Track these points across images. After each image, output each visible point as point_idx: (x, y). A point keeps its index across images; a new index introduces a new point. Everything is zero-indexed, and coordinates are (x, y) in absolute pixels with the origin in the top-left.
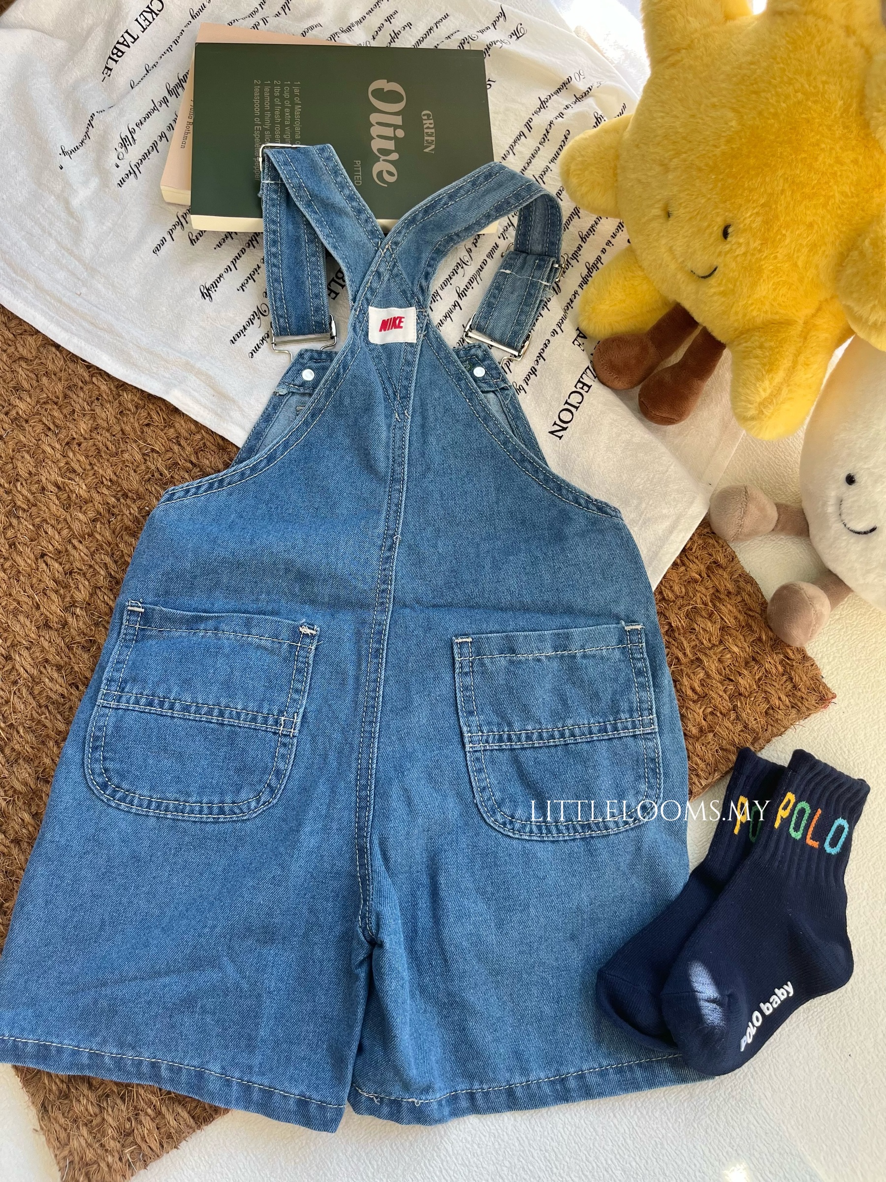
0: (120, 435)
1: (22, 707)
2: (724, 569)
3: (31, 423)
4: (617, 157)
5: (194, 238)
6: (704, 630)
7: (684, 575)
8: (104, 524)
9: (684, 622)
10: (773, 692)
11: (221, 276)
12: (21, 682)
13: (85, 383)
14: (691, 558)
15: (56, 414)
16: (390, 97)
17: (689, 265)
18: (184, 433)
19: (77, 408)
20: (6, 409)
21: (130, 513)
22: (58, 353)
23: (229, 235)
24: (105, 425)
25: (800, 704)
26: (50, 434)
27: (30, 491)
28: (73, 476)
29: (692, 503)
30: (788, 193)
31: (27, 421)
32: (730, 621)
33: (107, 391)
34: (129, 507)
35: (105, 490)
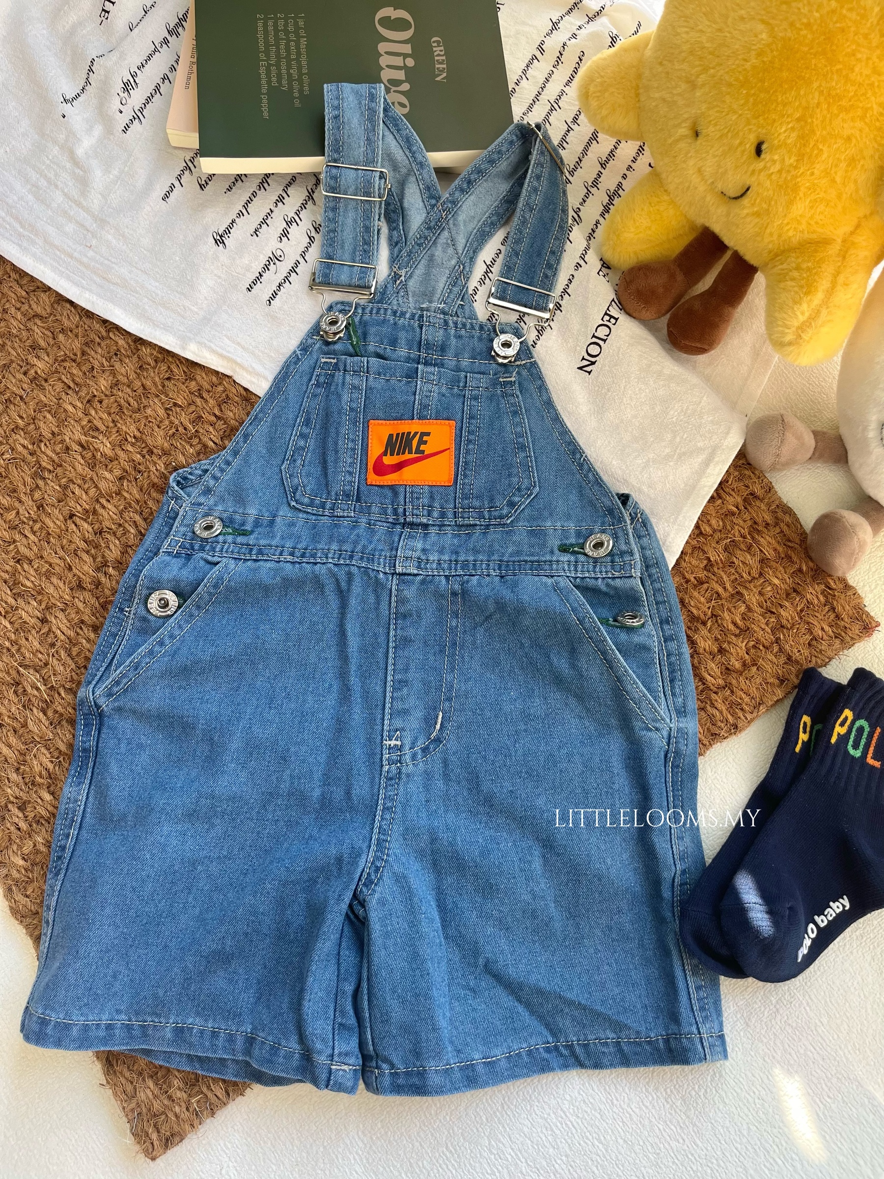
0: (140, 391)
1: (62, 668)
2: (762, 500)
3: (51, 381)
4: (639, 76)
5: (203, 182)
6: (744, 563)
7: (721, 508)
8: (131, 482)
9: (723, 556)
10: (816, 623)
11: (233, 222)
12: (59, 644)
13: (102, 338)
14: (727, 490)
15: (75, 372)
16: (399, 25)
17: (720, 186)
18: (206, 386)
19: (96, 364)
20: (24, 369)
21: (157, 470)
22: (73, 309)
23: (239, 178)
24: (126, 380)
25: (843, 634)
26: (70, 392)
27: (54, 451)
28: (96, 434)
29: (728, 433)
30: (825, 106)
31: (46, 380)
32: (769, 553)
33: (126, 346)
34: (155, 464)
35: (130, 448)
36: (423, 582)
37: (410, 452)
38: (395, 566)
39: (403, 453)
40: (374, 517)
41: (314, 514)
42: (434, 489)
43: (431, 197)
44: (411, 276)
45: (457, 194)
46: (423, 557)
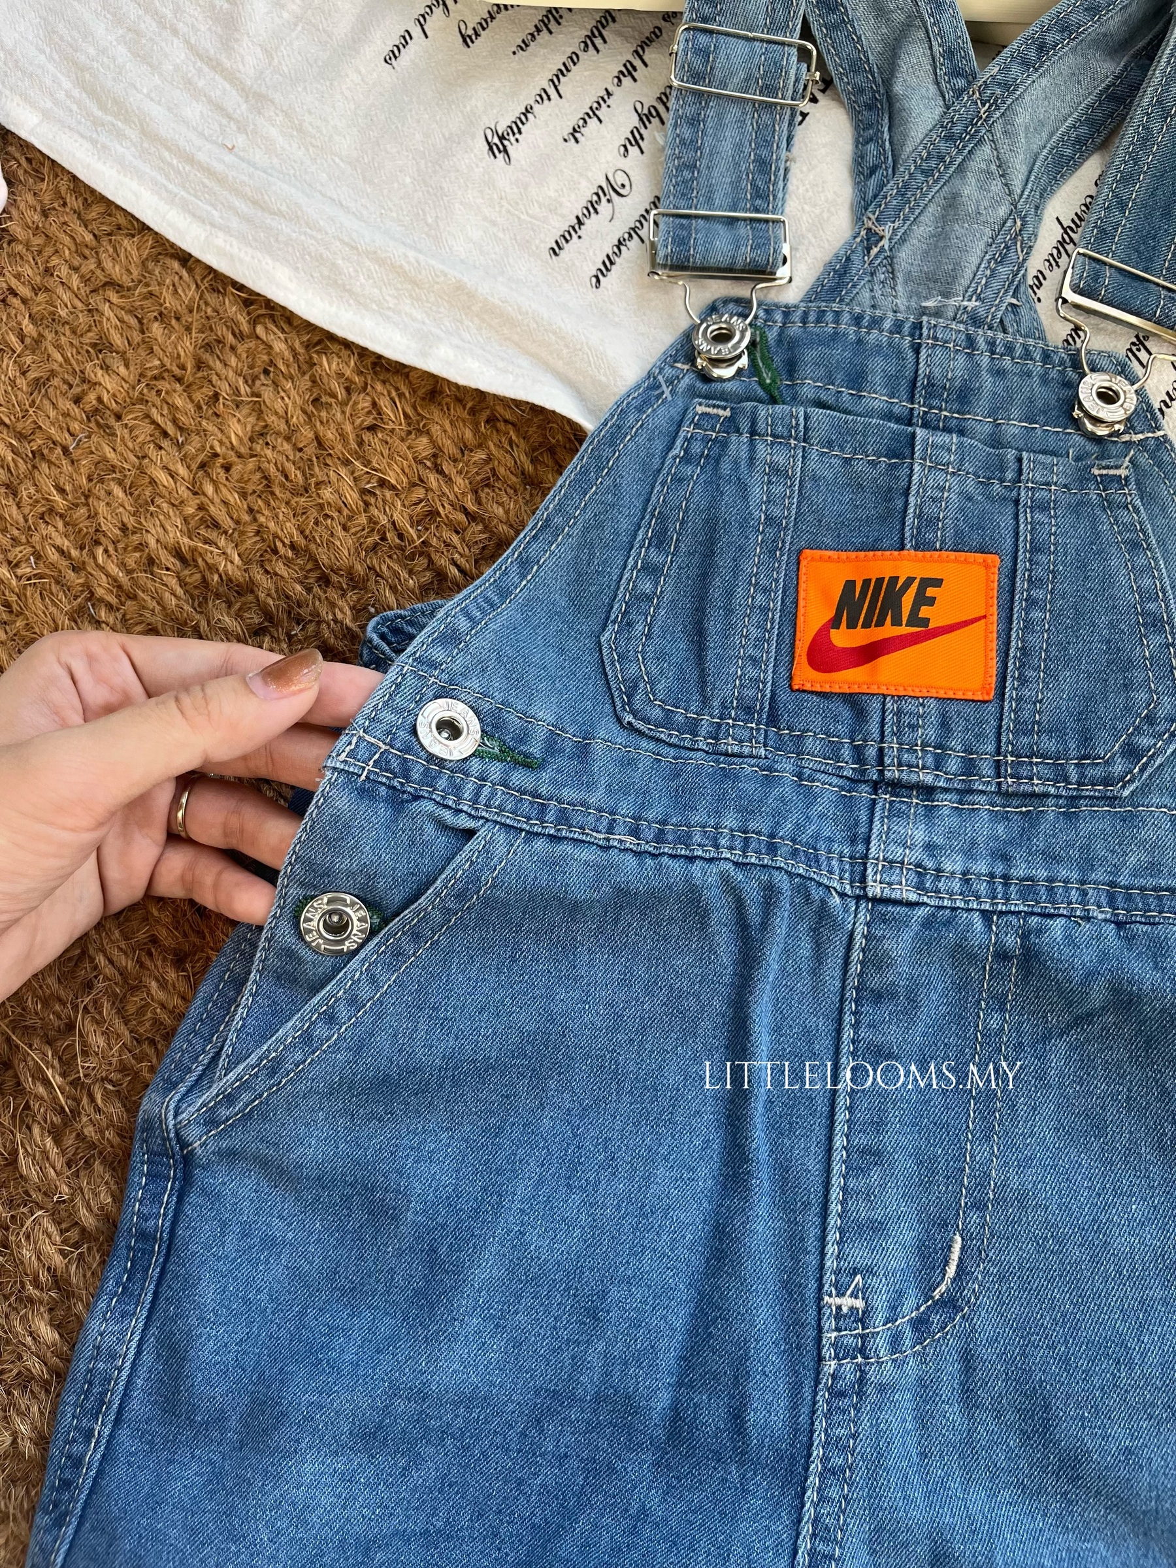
0: (311, 450)
1: (101, 1042)
3: (128, 419)
5: (470, 32)
11: (528, 111)
12: (100, 985)
13: (240, 336)
15: (179, 402)
18: (450, 448)
19: (224, 389)
20: (76, 390)
21: (335, 621)
22: (185, 273)
23: (545, 24)
24: (283, 427)
26: (165, 444)
27: (122, 565)
28: (212, 535)
31: (118, 417)
33: (287, 354)
34: (332, 605)
35: (281, 568)
36: (928, 923)
37: (897, 622)
38: (863, 879)
39: (881, 623)
40: (809, 763)
41: (671, 745)
42: (953, 708)
43: (956, 73)
44: (903, 240)
45: (1015, 69)
46: (930, 864)
